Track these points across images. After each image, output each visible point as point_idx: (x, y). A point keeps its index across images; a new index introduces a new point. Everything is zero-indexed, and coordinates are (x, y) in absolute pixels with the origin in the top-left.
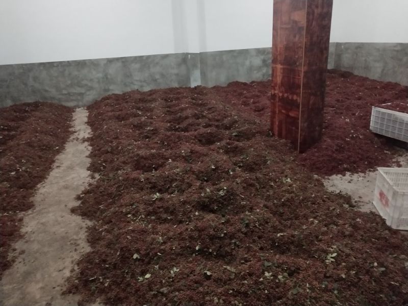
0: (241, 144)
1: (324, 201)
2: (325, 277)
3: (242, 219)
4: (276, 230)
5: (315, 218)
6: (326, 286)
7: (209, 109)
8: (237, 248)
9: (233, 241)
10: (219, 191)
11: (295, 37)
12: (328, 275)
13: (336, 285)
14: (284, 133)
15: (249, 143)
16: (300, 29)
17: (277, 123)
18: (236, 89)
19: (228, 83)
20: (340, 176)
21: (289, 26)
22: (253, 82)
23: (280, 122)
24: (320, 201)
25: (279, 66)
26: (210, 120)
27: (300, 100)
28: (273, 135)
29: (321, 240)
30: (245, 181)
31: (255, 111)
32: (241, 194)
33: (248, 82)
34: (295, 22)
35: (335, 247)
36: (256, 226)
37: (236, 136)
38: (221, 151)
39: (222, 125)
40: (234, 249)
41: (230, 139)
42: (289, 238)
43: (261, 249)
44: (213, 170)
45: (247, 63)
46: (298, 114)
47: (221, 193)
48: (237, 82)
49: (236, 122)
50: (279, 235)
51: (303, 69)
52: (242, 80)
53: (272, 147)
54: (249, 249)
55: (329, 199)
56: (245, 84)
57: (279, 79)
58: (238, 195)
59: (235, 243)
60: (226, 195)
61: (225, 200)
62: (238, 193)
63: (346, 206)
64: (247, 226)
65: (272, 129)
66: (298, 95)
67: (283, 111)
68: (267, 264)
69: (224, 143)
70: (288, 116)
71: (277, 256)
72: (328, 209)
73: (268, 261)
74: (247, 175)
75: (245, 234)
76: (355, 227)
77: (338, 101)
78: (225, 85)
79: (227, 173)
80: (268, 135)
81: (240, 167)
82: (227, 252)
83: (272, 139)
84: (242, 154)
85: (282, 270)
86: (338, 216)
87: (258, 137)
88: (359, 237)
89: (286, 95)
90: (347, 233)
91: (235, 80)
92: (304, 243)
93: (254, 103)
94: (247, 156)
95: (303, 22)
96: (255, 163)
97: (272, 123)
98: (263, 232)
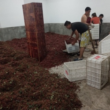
0: (18, 62)
1: (49, 77)
2: (51, 104)
3: (19, 91)
4: (33, 92)
5: (46, 84)
6: (51, 108)
7: (5, 50)
8: (18, 103)
9: (16, 101)
10: (10, 82)
11: (32, 22)
12: (52, 104)
13: (54, 106)
14: (34, 56)
15: (21, 61)
16: (33, 19)
17: (31, 52)
18: (15, 41)
19: (12, 39)
20: (54, 67)
21: (30, 18)
22: (22, 38)
23: (32, 52)
24: (47, 78)
25: (28, 32)
26: (5, 54)
27: (37, 43)
28: (30, 57)
29: (48, 92)
30: (20, 76)
31: (23, 49)
32: (19, 81)
33: (20, 39)
34: (31, 17)
35: (53, 93)
36: (25, 93)
37: (16, 59)
38: (10, 66)
39: (10, 55)
40: (17, 104)
41: (14, 61)
42: (38, 94)
43: (28, 101)
44: (7, 74)
45: (19, 31)
46: (37, 48)
47: (11, 83)
48: (16, 39)
49: (16, 54)
50: (34, 94)
51: (36, 33)
52: (17, 38)
53: (30, 61)
54: (23, 102)
55: (50, 76)
56: (19, 39)
57: (29, 37)
58: (17, 82)
59: (17, 101)
60: (12, 83)
61: (12, 85)
62: (17, 81)
63: (56, 77)
64: (21, 93)
65: (29, 55)
66: (36, 41)
67: (32, 48)
68: (30, 106)
69: (11, 62)
70: (34, 49)
71: (34, 102)
72: (50, 80)
73: (30, 105)
74: (21, 73)
75: (21, 97)
76: (59, 84)
77: (51, 42)
78: (11, 40)
79: (13, 74)
80: (28, 57)
81: (18, 71)
82: (14, 106)
83: (30, 58)
84: (19, 65)
85: (36, 107)
86: (54, 82)
87: (24, 58)
88: (61, 87)
89: (32, 42)
90: (57, 87)
91: (15, 38)
92: (43, 94)
93: (22, 46)
94: (21, 66)
95: (34, 17)
96: (24, 68)
97: (29, 52)
98: (28, 94)
